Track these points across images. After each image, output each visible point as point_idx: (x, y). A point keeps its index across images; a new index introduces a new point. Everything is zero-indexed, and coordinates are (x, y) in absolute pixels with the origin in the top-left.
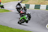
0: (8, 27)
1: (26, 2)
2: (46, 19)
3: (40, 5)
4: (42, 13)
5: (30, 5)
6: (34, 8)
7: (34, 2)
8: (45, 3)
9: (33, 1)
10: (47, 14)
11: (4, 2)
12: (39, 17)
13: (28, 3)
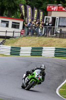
4: (47, 64)
6: (29, 55)
7: (30, 41)
9: (27, 40)
13: (16, 45)
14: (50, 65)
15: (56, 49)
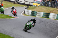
0: (9, 36)
1: (33, 9)
2: (56, 31)
3: (50, 14)
5: (38, 12)
6: (42, 17)
8: (56, 12)
11: (6, 6)
12: (48, 27)
14: (53, 24)
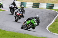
4: (42, 12)
5: (27, 3)
8: (45, 1)
10: (47, 14)
14: (44, 13)
15: (47, 4)
